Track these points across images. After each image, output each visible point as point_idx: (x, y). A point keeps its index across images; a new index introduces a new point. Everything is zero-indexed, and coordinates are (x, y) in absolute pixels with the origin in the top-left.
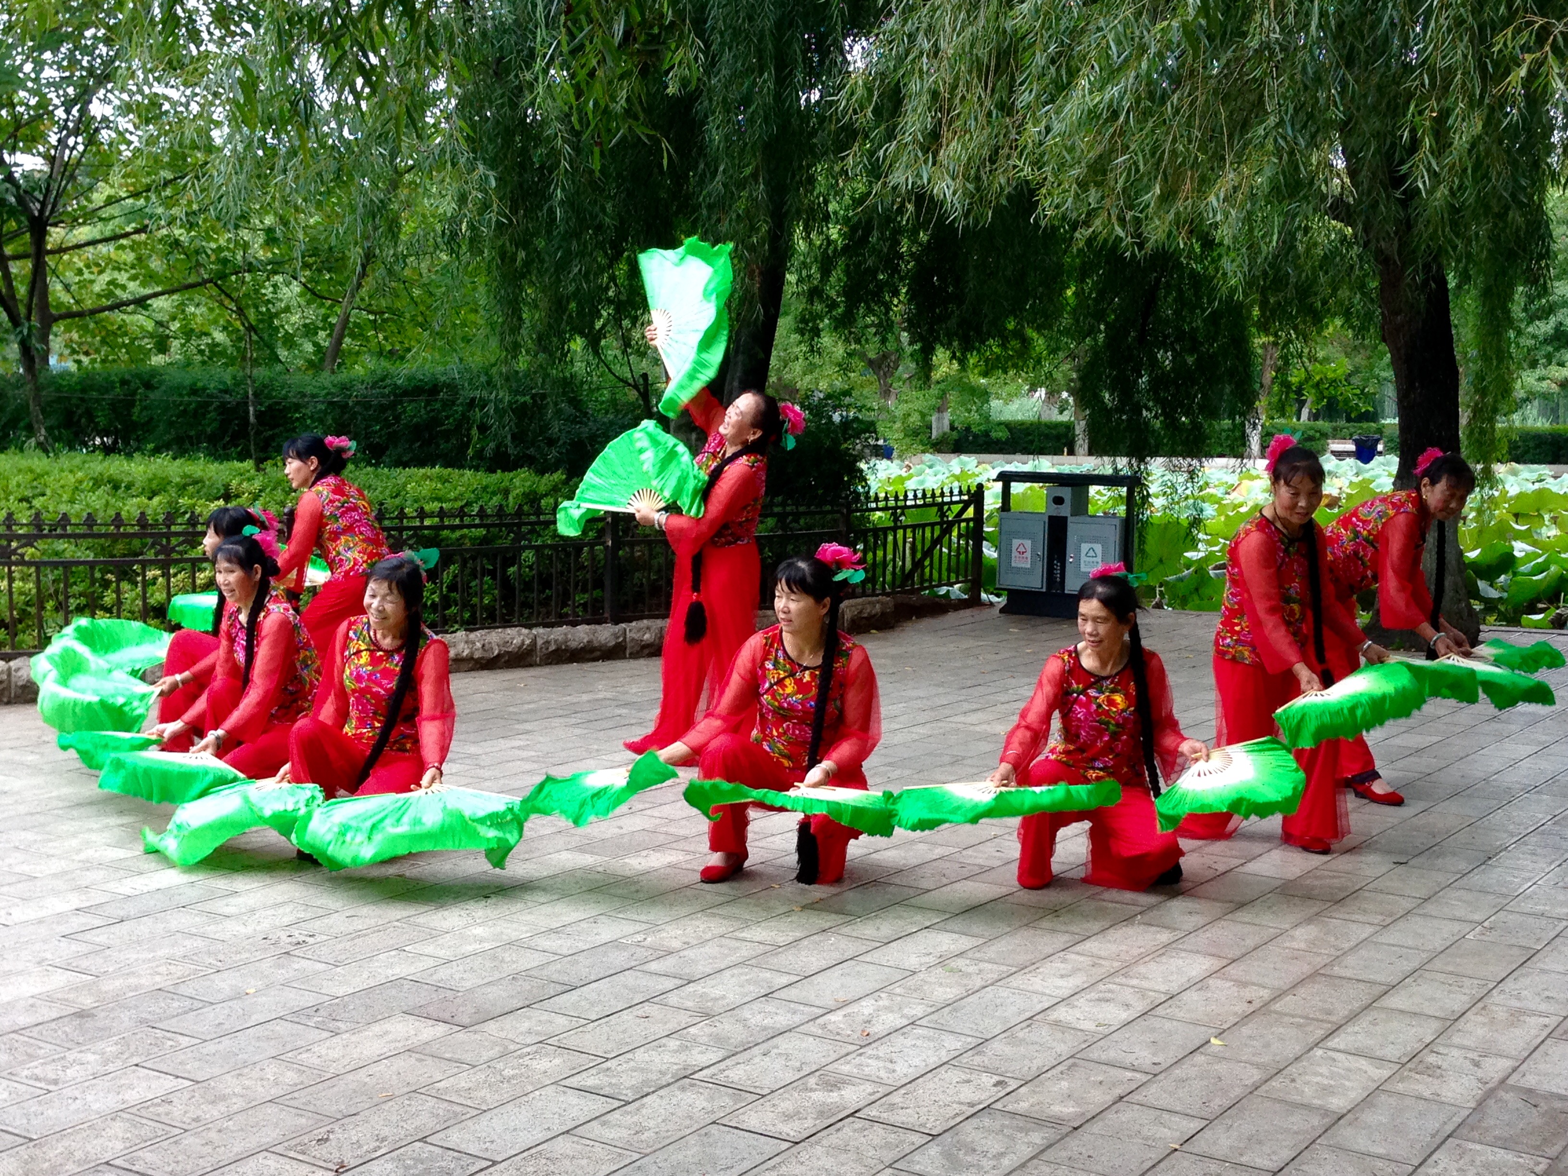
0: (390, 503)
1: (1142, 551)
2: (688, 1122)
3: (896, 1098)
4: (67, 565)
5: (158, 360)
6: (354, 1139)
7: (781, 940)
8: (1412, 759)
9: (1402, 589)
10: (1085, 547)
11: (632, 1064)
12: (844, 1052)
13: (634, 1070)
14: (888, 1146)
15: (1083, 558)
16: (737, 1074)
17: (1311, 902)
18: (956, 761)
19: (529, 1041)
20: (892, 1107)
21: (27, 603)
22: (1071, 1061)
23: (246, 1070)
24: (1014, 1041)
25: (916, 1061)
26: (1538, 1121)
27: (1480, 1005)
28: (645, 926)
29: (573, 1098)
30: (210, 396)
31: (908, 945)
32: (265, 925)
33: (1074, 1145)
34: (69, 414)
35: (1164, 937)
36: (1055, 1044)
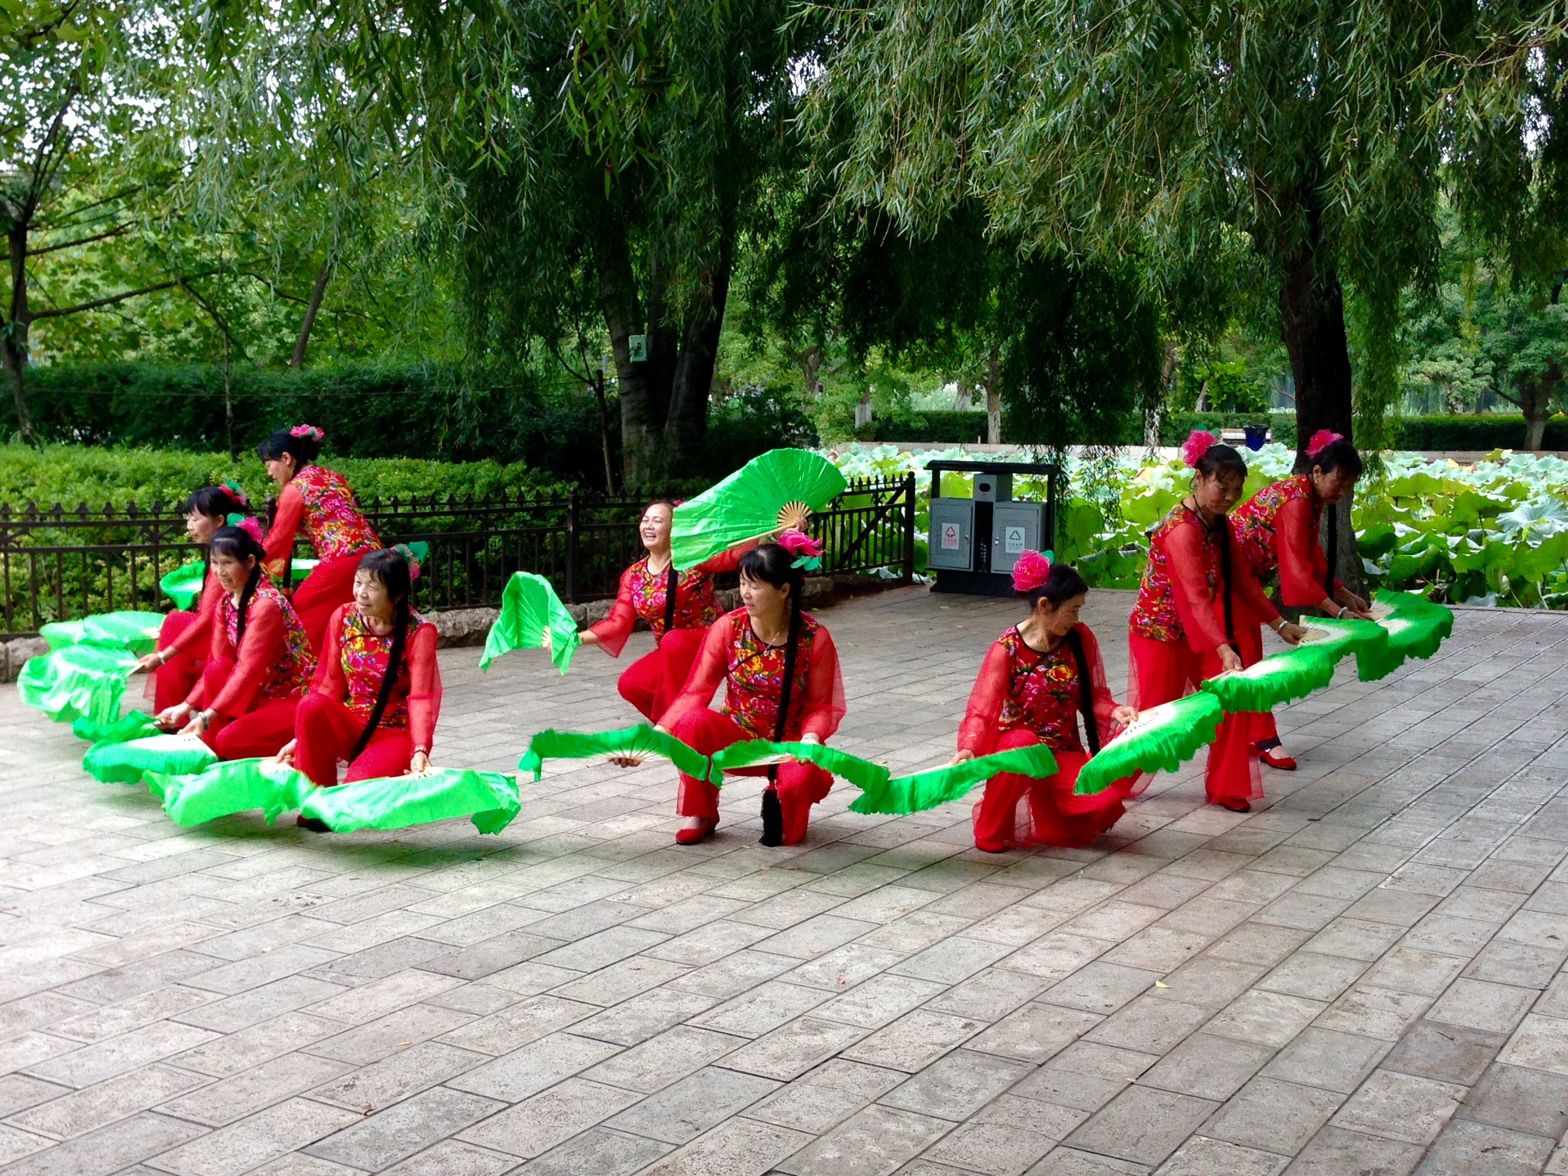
0: (362, 492)
1: (1063, 535)
2: (685, 1065)
3: (874, 1040)
4: (60, 552)
5: (130, 355)
6: (379, 1084)
7: (757, 896)
8: (1317, 724)
9: (1304, 568)
10: (1009, 530)
11: (629, 1012)
12: (823, 998)
13: (631, 1017)
14: (871, 1084)
15: (1008, 540)
16: (727, 1020)
17: (1235, 857)
18: (902, 730)
19: (532, 993)
20: (872, 1049)
21: (22, 588)
22: (1031, 1004)
23: (270, 1023)
24: (978, 987)
25: (890, 1006)
26: (1455, 1053)
27: (1396, 948)
28: (628, 885)
29: (578, 1045)
30: (186, 391)
31: (874, 900)
32: (274, 888)
33: (1040, 1080)
34: (49, 407)
35: (1106, 890)
36: (1014, 989)
